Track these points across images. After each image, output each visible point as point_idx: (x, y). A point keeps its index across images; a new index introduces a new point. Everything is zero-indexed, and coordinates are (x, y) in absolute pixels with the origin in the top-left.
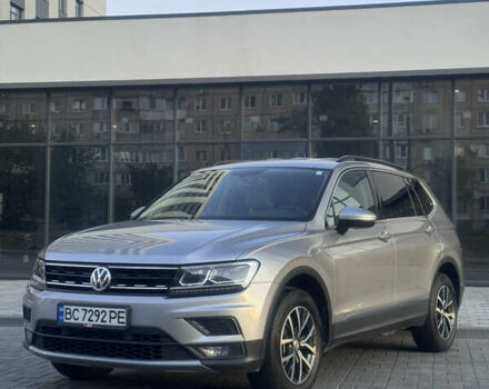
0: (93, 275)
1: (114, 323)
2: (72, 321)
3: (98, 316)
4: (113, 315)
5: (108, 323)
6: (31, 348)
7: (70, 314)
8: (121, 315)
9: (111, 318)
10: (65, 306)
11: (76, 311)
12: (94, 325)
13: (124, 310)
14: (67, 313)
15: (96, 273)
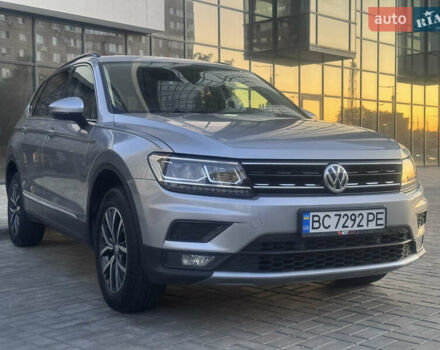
0: (327, 172)
1: (372, 226)
2: (322, 230)
3: (354, 220)
4: (371, 217)
5: (365, 228)
6: (216, 274)
7: (318, 221)
8: (379, 216)
9: (368, 221)
10: (312, 214)
11: (327, 218)
12: (350, 232)
13: (383, 211)
14: (313, 221)
15: (330, 171)
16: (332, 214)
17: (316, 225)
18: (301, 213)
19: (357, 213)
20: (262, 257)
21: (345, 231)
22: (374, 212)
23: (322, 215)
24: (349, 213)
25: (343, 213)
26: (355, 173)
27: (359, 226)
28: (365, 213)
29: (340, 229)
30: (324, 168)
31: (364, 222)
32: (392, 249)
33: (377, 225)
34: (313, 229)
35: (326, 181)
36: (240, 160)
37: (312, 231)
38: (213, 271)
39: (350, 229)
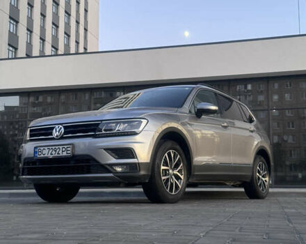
0: (54, 130)
1: (65, 154)
2: (42, 156)
3: (56, 151)
4: (64, 149)
5: (61, 155)
10: (38, 148)
11: (44, 150)
13: (70, 146)
14: (39, 152)
15: (56, 129)
16: (46, 148)
21: (51, 157)
23: (42, 148)
24: (53, 148)
29: (49, 155)
31: (61, 152)
34: (39, 155)
35: (53, 134)
39: (54, 155)
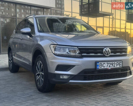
0: (104, 50)
2: (103, 68)
3: (113, 65)
5: (116, 67)
6: (71, 81)
7: (102, 65)
8: (120, 63)
9: (117, 65)
10: (99, 63)
11: (104, 64)
12: (111, 68)
13: (121, 62)
14: (100, 65)
15: (105, 50)
16: (106, 63)
17: (101, 66)
18: (96, 62)
19: (113, 62)
20: (84, 76)
21: (110, 68)
22: (119, 62)
23: (103, 63)
24: (111, 63)
25: (109, 63)
26: (113, 50)
27: (114, 66)
28: (116, 62)
30: (103, 49)
32: (124, 73)
33: (120, 66)
34: (100, 67)
35: (104, 53)
36: (78, 47)
37: (99, 68)
38: (69, 80)
39: (111, 67)
